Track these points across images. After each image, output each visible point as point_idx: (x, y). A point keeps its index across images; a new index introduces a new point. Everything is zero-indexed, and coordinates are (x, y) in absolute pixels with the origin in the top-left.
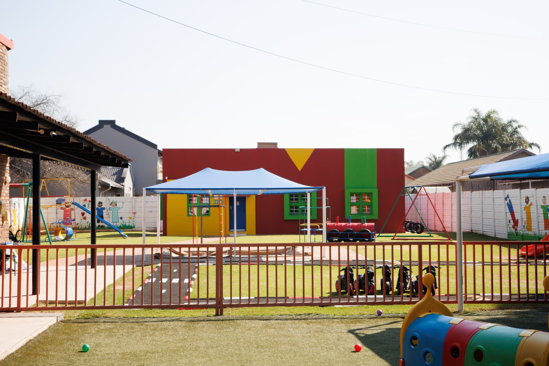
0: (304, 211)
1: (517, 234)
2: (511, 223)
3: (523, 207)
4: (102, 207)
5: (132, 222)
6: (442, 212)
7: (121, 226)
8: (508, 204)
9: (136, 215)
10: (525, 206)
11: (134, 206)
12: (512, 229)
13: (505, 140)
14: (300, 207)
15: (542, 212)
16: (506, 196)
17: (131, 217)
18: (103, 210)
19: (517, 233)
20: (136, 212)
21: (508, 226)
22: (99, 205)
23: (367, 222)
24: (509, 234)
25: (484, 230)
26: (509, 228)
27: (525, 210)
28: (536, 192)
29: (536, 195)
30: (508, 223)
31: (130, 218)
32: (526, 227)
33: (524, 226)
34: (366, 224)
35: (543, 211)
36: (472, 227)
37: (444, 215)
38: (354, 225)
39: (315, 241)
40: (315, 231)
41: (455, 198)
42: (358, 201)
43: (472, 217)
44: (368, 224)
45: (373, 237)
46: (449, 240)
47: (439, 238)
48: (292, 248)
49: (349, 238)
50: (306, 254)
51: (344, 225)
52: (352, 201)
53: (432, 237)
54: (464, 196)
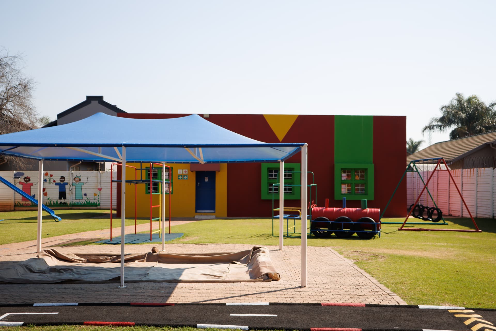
4: (65, 182)
5: (97, 199)
7: (85, 203)
9: (101, 191)
11: (99, 181)
13: (487, 123)
14: (274, 184)
17: (96, 193)
18: (66, 186)
20: (101, 188)
22: (61, 179)
23: (368, 207)
31: (95, 195)
34: (368, 210)
37: (450, 196)
38: (350, 211)
39: (295, 233)
40: (295, 219)
41: (468, 176)
42: (350, 178)
43: (493, 200)
44: (371, 209)
45: (379, 230)
46: (477, 231)
47: (458, 227)
48: (253, 251)
49: (344, 229)
50: (269, 277)
51: (336, 212)
52: (343, 179)
53: (447, 224)
54: (481, 174)
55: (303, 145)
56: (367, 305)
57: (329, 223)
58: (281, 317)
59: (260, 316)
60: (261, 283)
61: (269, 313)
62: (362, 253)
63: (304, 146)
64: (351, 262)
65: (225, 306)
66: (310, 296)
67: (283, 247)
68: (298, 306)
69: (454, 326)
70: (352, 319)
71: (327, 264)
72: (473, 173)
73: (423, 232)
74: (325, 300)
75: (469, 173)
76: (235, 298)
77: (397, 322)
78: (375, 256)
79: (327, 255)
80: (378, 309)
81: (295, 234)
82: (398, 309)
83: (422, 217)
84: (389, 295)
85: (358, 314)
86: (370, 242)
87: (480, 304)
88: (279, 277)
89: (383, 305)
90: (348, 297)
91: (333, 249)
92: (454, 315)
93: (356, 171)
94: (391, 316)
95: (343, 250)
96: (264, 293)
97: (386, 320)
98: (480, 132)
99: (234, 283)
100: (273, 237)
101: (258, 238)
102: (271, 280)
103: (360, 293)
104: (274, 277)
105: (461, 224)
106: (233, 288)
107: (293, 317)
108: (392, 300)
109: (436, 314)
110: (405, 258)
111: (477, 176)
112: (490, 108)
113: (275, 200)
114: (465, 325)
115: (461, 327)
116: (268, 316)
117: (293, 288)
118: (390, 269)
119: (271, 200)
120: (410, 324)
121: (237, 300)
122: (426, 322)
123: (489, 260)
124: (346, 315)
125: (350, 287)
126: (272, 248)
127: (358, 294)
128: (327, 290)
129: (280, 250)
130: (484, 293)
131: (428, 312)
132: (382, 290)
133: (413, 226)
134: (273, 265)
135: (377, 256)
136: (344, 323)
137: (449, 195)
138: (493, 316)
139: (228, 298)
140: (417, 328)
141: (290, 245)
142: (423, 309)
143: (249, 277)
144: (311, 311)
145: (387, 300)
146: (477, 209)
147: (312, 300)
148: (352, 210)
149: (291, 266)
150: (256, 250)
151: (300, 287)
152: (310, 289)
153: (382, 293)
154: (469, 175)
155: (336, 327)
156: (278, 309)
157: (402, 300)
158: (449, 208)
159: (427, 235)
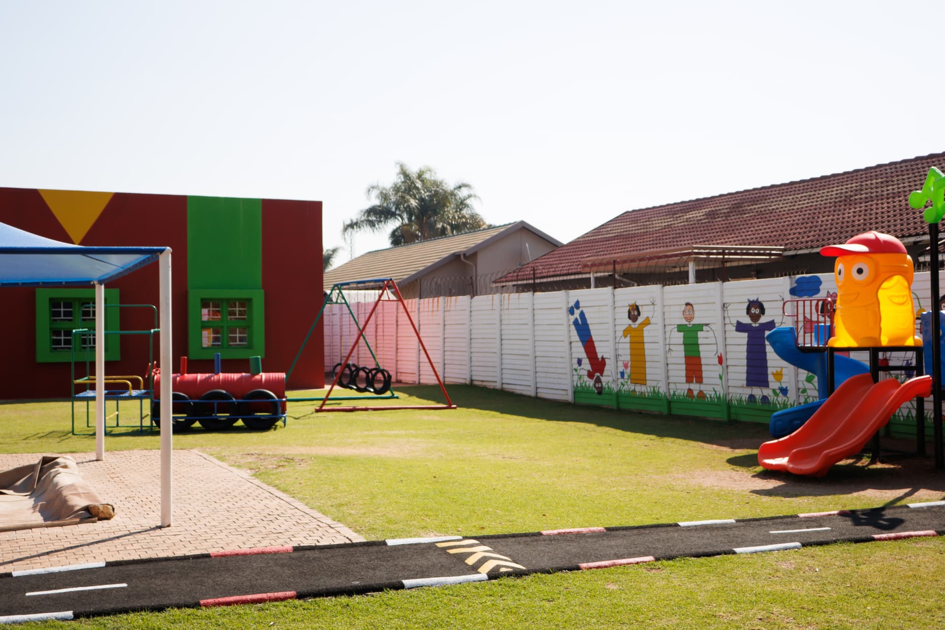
0: (88, 342)
1: (600, 391)
2: (582, 367)
3: (620, 329)
6: (394, 342)
8: (576, 323)
10: (627, 326)
12: (586, 378)
14: (74, 331)
15: (681, 341)
16: (572, 304)
19: (602, 387)
21: (575, 373)
23: (264, 371)
24: (576, 392)
25: (504, 381)
26: (576, 378)
27: (625, 337)
28: (663, 293)
29: (663, 300)
30: (576, 366)
32: (629, 376)
33: (622, 374)
34: (264, 376)
35: (684, 337)
36: (473, 373)
37: (399, 347)
38: (230, 379)
39: (118, 425)
40: (118, 399)
41: (428, 311)
42: (219, 317)
43: (471, 352)
44: (268, 374)
45: (284, 412)
46: (449, 408)
47: (416, 402)
48: (42, 465)
49: (218, 415)
50: (91, 514)
51: (202, 381)
52: (205, 318)
53: (397, 398)
54: (450, 306)
55: (162, 251)
56: (297, 549)
57: (190, 403)
58: (137, 587)
59: (92, 590)
60: (76, 526)
61: (109, 582)
62: (261, 457)
63: (165, 252)
64: (245, 474)
65: (10, 578)
66: (182, 543)
67: (104, 454)
68: (164, 563)
69: (450, 569)
70: (273, 576)
71: (201, 481)
72: (438, 306)
73: (360, 412)
74: (214, 546)
75: (431, 305)
76: (28, 561)
77: (355, 573)
78: (288, 460)
79: (195, 463)
80: (316, 554)
81: (119, 428)
82: (351, 549)
83: (356, 386)
84: (330, 526)
85: (283, 566)
86: (269, 435)
87: (483, 528)
88: (112, 511)
89: (324, 546)
90: (258, 537)
91: (204, 452)
92: (448, 551)
93: (231, 302)
94: (343, 564)
95: (223, 454)
96: (88, 545)
97: (336, 572)
98: (443, 233)
99: (17, 532)
100: (74, 436)
101: (44, 440)
102: (97, 518)
103: (278, 528)
104: (102, 512)
105: (421, 396)
106: (17, 541)
107: (160, 584)
108: (338, 535)
109: (417, 552)
110: (343, 461)
111: (445, 311)
112: (456, 191)
113: (77, 364)
114: (468, 565)
115: (462, 570)
116: (109, 589)
117: (146, 531)
118: (322, 480)
119: (69, 364)
120: (378, 573)
121: (34, 565)
122: (404, 567)
123: (479, 454)
124: (261, 569)
125: (257, 519)
126: (81, 457)
127: (274, 531)
128: (214, 529)
129: (97, 460)
130: (486, 510)
131: (403, 550)
132: (315, 520)
133: (339, 404)
134: (93, 490)
135: (289, 460)
136: (260, 586)
137: (397, 345)
138: (507, 545)
139: (12, 562)
140: (391, 579)
141: (116, 450)
142: (394, 546)
143: (42, 518)
144: (193, 570)
145: (329, 537)
146: (444, 369)
147: (190, 549)
148: (233, 377)
149: (128, 490)
150: (48, 463)
151: (160, 527)
152: (179, 529)
153: (318, 525)
154: (431, 309)
155: (247, 593)
156: (126, 573)
157: (355, 534)
158: (397, 369)
159: (368, 419)
